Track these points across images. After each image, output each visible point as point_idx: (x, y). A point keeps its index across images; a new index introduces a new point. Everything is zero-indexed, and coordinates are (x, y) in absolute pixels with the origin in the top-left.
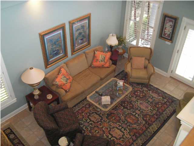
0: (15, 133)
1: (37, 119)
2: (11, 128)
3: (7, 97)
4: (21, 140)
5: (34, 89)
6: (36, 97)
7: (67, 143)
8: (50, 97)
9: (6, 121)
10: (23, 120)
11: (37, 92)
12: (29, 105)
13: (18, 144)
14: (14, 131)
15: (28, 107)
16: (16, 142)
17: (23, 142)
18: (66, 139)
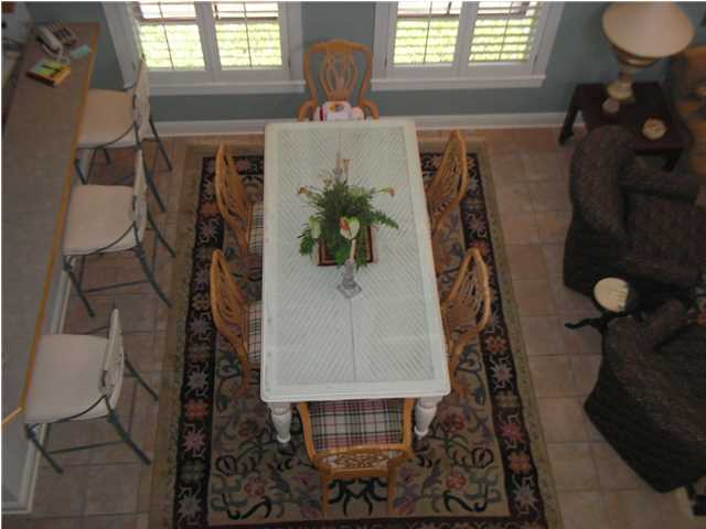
0: (483, 178)
1: (575, 174)
2: (479, 158)
3: (521, 56)
4: (489, 211)
5: (621, 76)
6: (610, 107)
7: (623, 304)
8: (655, 130)
9: (477, 131)
10: (525, 157)
11: (620, 92)
12: (570, 120)
13: (474, 216)
14: (482, 173)
15: (561, 125)
16: (471, 207)
17: (491, 220)
18: (626, 291)
